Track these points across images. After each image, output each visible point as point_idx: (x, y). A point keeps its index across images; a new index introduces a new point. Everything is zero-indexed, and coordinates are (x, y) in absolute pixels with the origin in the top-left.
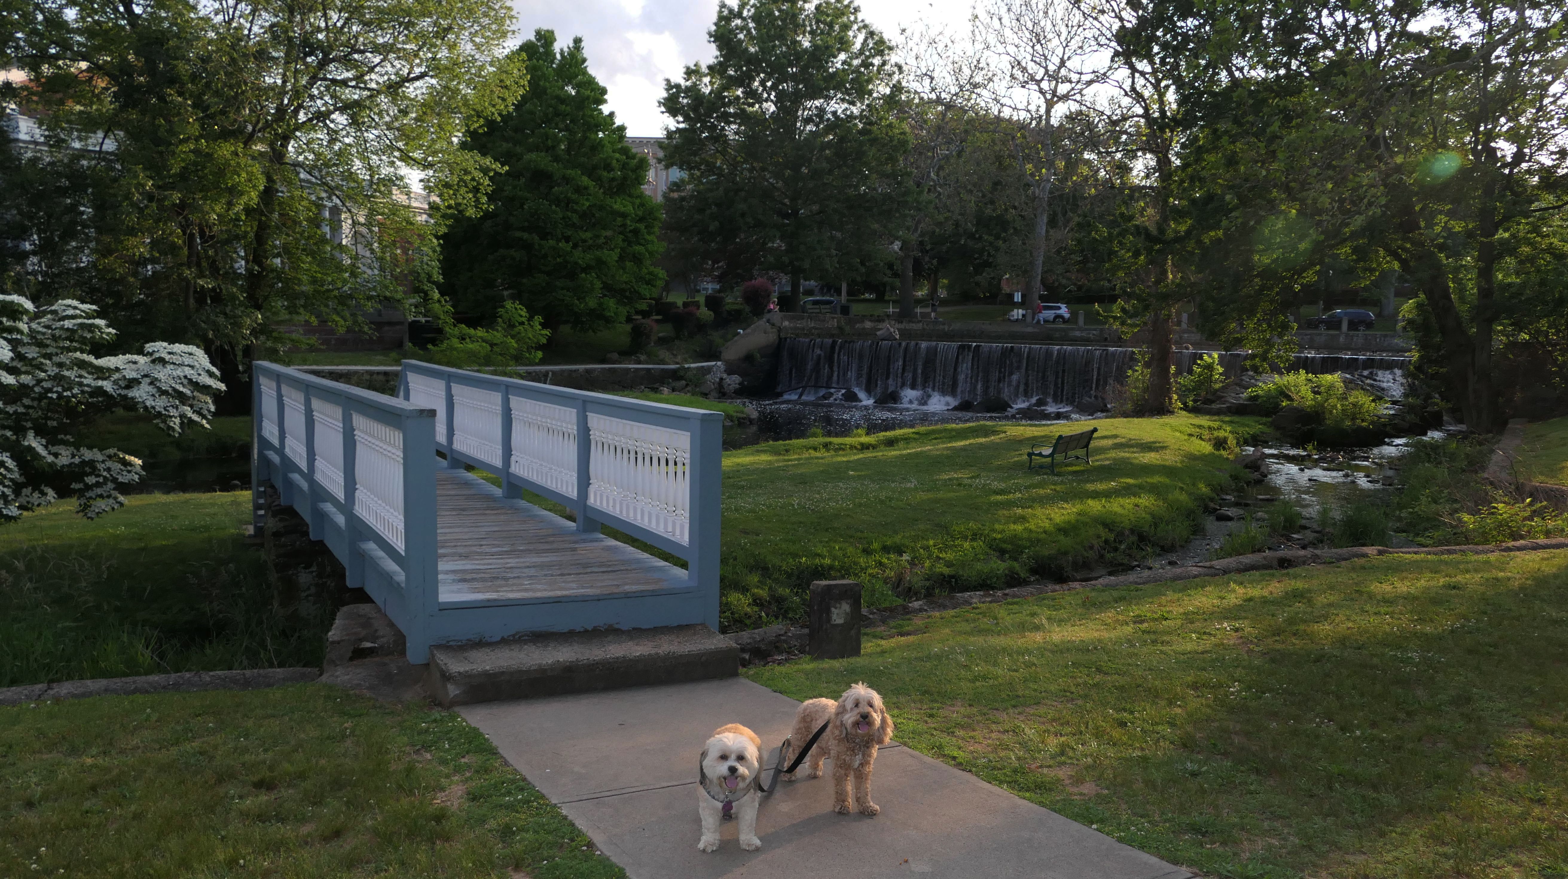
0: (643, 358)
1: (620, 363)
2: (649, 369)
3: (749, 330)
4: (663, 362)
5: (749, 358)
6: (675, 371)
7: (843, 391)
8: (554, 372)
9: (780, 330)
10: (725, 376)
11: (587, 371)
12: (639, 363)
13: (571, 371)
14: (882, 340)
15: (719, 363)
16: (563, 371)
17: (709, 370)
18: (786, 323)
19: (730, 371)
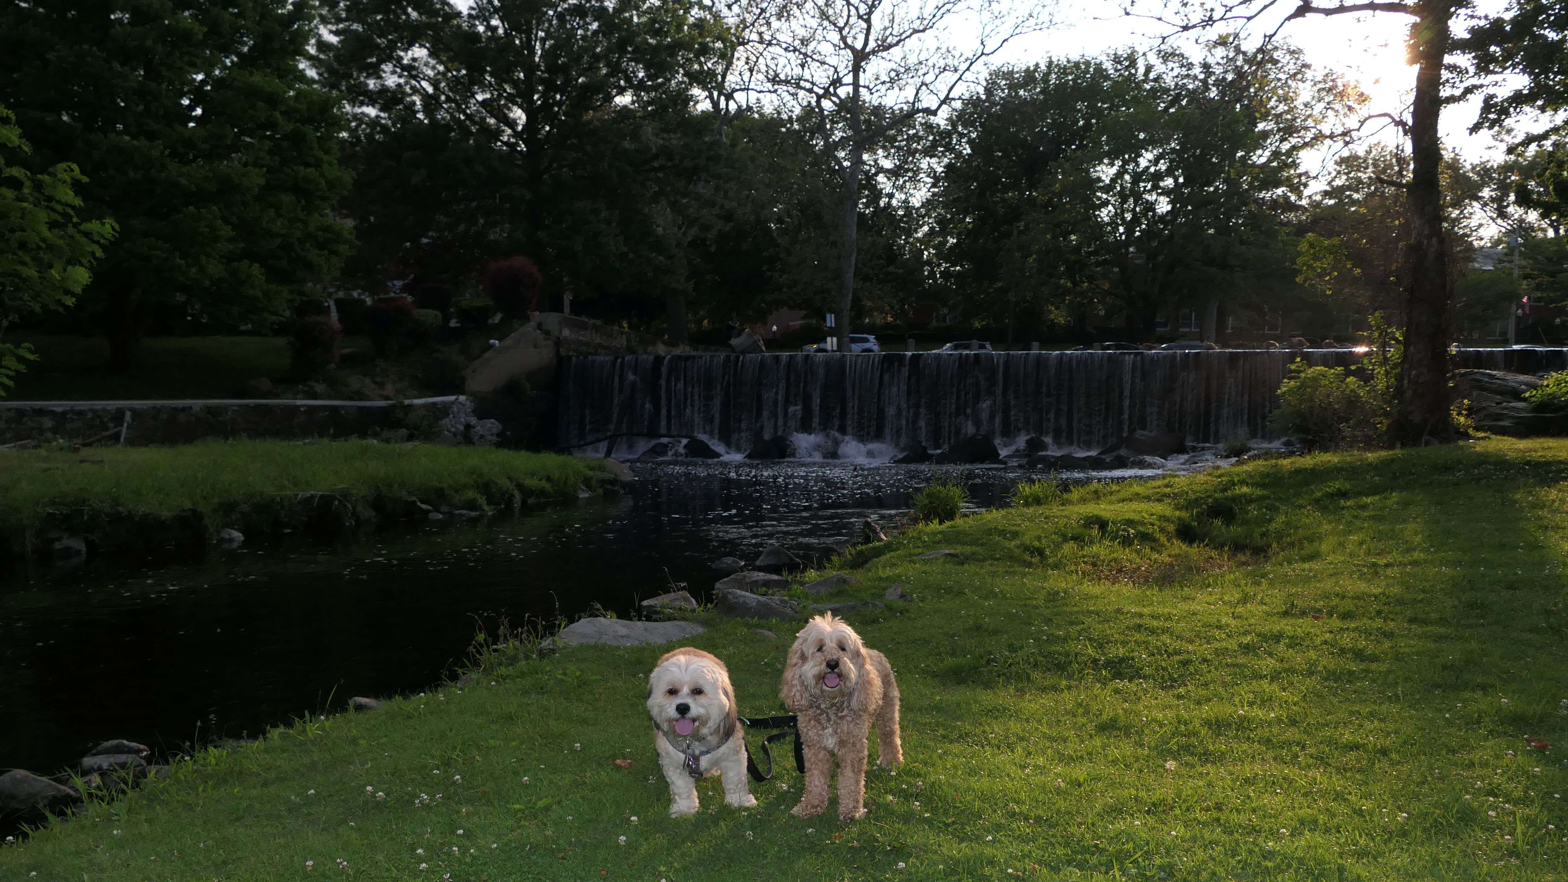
0: (320, 388)
1: (277, 397)
2: (335, 409)
3: (508, 342)
4: (360, 396)
5: (511, 388)
6: (385, 412)
7: (685, 441)
8: (136, 413)
9: (558, 343)
10: (473, 421)
11: (209, 410)
12: (315, 397)
13: (175, 409)
14: (743, 352)
15: (462, 398)
16: (158, 410)
17: (444, 410)
18: (566, 332)
19: (482, 413)
